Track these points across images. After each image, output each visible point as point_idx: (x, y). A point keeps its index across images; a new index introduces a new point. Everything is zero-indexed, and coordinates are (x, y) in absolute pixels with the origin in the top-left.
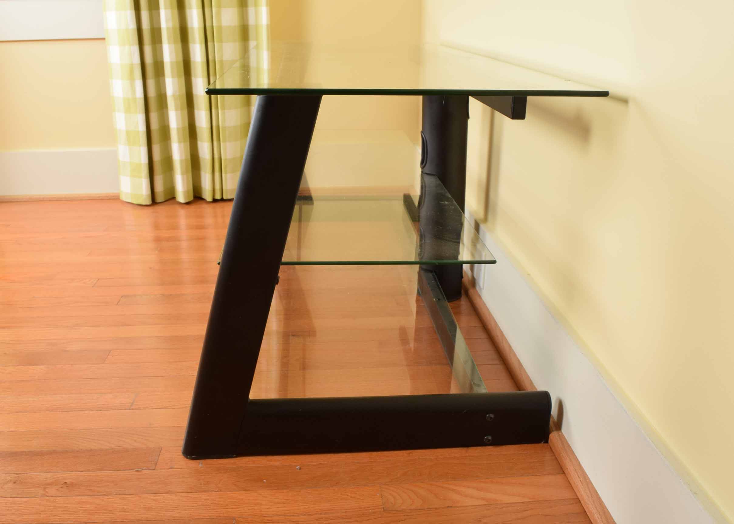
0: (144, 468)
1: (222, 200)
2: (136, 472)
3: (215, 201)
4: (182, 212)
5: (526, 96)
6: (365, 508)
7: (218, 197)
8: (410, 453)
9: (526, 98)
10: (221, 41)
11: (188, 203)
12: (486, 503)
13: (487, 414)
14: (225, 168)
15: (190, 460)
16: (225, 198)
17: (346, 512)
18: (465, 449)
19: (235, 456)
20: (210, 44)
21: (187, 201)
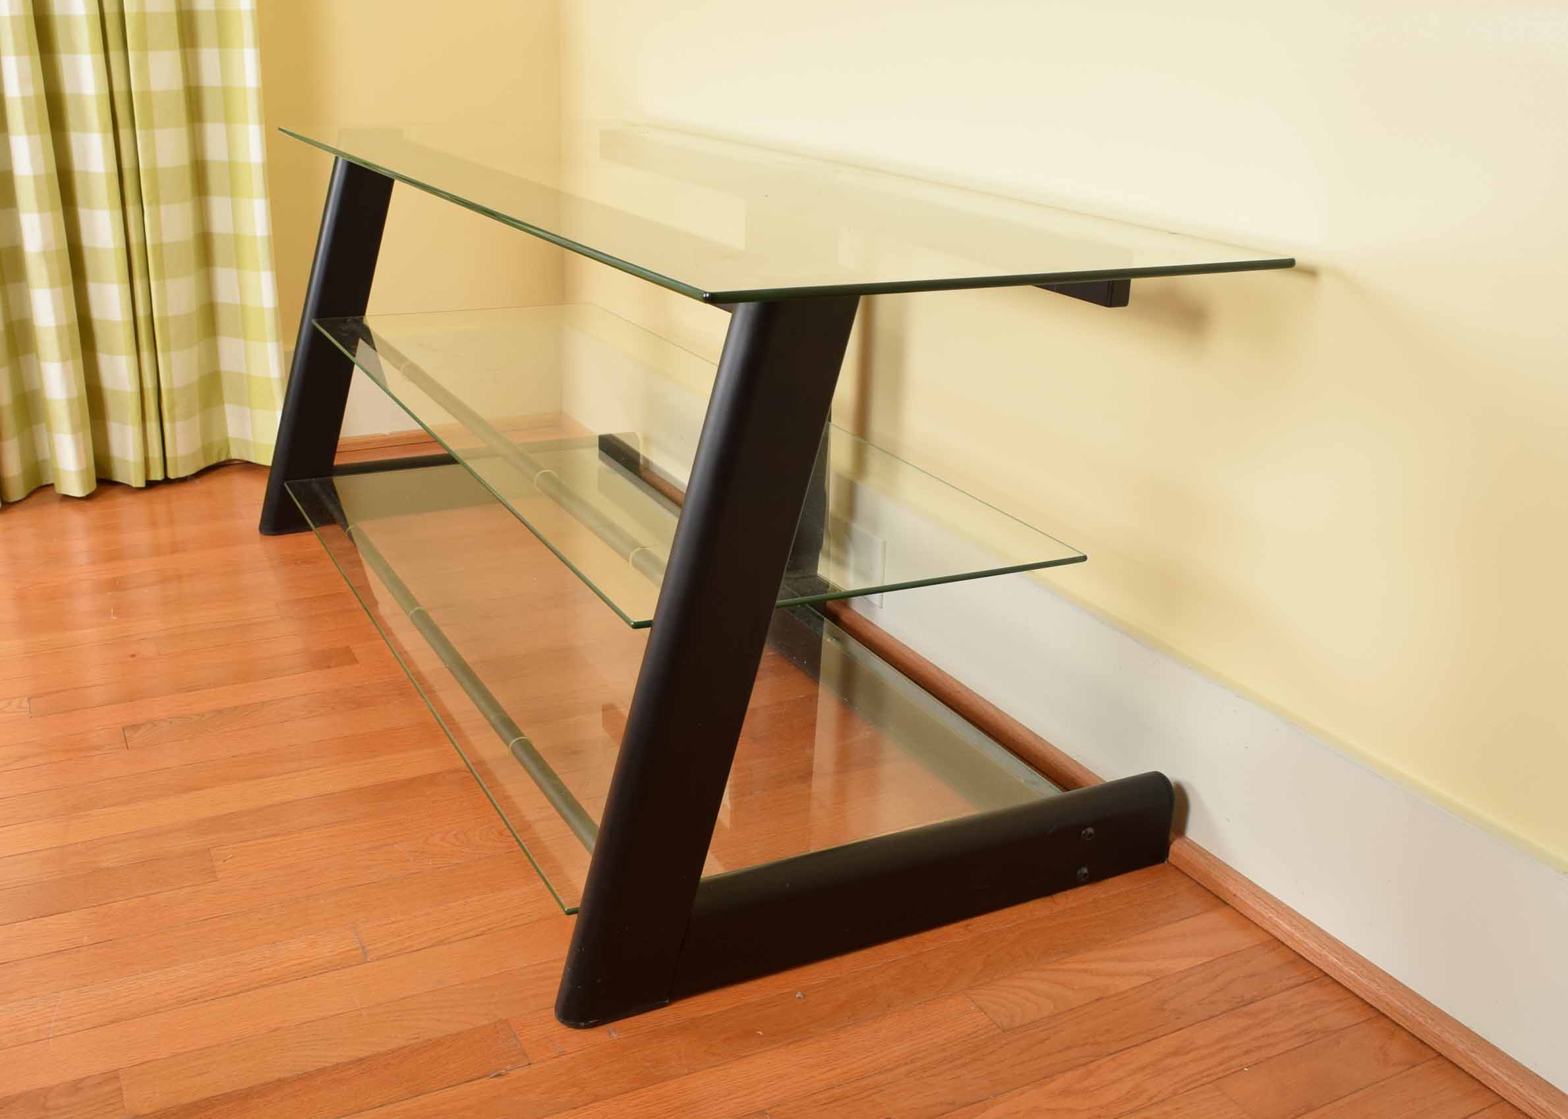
0: (508, 1067)
1: (167, 481)
2: (495, 1079)
3: (151, 485)
4: (76, 521)
5: (1127, 279)
6: (969, 1035)
7: (157, 475)
8: (967, 925)
9: (1128, 283)
10: (150, 125)
11: (88, 498)
12: (1149, 979)
13: (1083, 829)
14: (172, 408)
15: (586, 1030)
16: (171, 476)
17: (944, 1050)
18: (1048, 899)
19: (667, 1001)
20: (124, 133)
21: (88, 492)
